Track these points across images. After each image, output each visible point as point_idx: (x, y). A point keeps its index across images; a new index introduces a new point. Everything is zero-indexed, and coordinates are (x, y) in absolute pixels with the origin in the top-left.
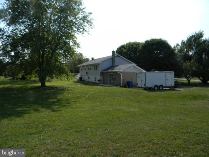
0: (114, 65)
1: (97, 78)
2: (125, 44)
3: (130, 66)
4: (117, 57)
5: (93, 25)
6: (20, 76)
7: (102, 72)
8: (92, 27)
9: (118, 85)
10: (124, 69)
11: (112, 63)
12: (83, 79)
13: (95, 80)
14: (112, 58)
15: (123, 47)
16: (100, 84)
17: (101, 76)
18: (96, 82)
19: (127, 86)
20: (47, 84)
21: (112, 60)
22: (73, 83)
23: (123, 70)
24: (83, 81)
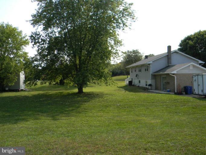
0: (169, 65)
1: (148, 82)
2: (193, 34)
3: (188, 65)
4: (175, 54)
5: (135, 18)
6: (58, 80)
7: (153, 74)
8: (134, 20)
9: (172, 91)
10: (179, 69)
11: (168, 62)
12: (133, 84)
13: (146, 85)
14: (168, 55)
15: (189, 38)
16: (151, 89)
17: (152, 79)
18: (146, 87)
19: (184, 93)
20: (85, 90)
21: (168, 57)
22: (118, 88)
23: (177, 72)
24: (133, 85)
